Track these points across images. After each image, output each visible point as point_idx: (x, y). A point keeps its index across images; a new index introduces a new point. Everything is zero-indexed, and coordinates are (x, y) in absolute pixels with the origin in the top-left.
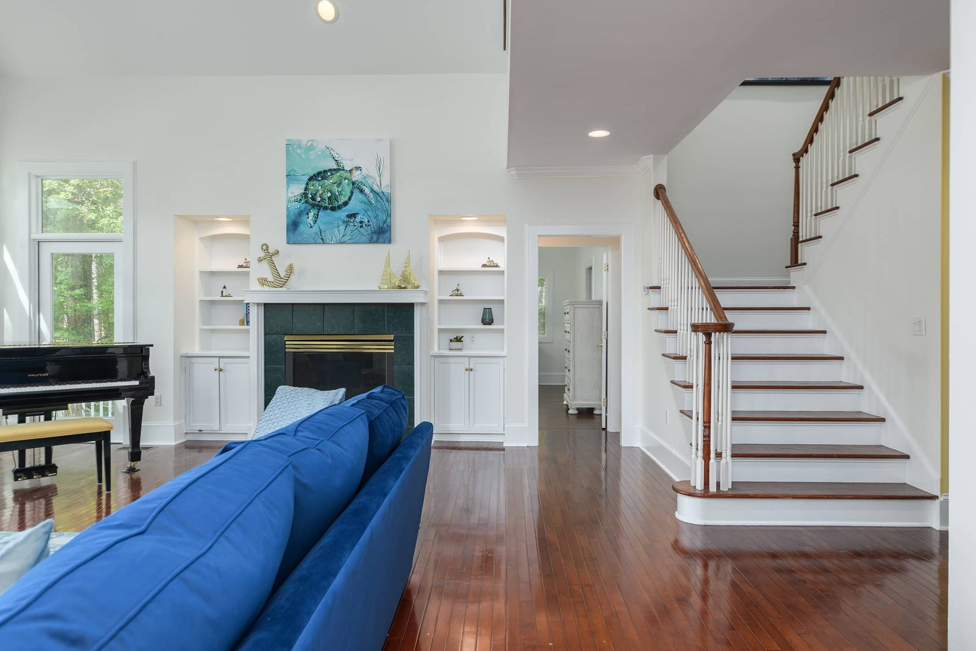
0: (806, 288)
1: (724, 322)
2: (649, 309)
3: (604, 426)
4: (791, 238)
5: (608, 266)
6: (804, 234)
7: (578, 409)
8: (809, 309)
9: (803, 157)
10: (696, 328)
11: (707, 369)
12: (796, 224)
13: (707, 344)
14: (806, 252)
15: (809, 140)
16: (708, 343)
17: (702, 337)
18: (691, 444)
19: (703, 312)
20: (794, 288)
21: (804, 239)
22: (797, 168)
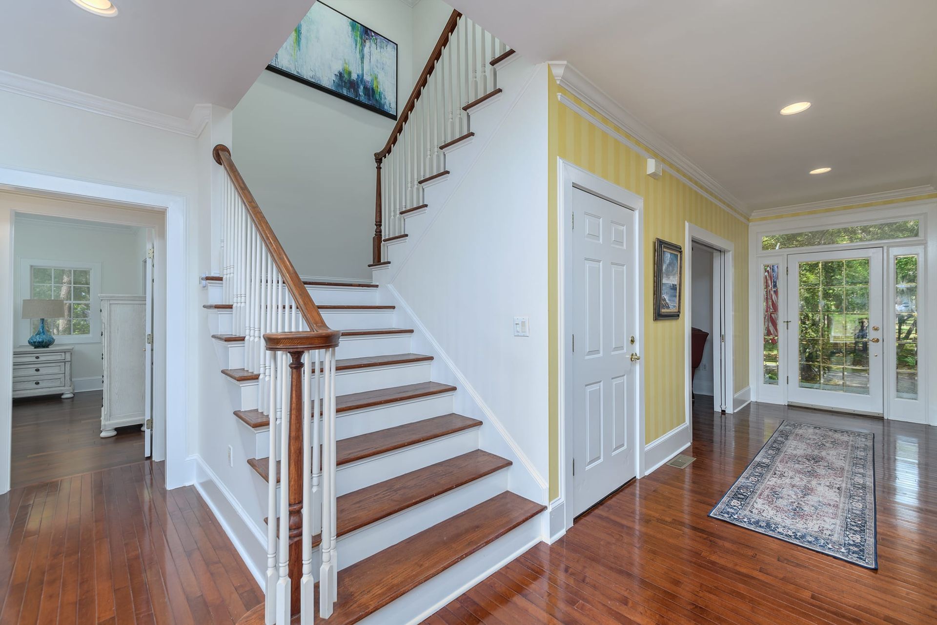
0: (390, 286)
1: (322, 332)
2: (204, 307)
3: (147, 454)
4: (374, 238)
5: (153, 252)
6: (387, 233)
7: (116, 429)
8: (393, 307)
9: (385, 158)
10: (273, 343)
11: (294, 412)
12: (379, 224)
13: (295, 368)
14: (390, 251)
15: (392, 140)
16: (297, 366)
17: (284, 359)
18: (266, 521)
19: (284, 314)
20: (377, 286)
21: (387, 238)
22: (379, 168)
